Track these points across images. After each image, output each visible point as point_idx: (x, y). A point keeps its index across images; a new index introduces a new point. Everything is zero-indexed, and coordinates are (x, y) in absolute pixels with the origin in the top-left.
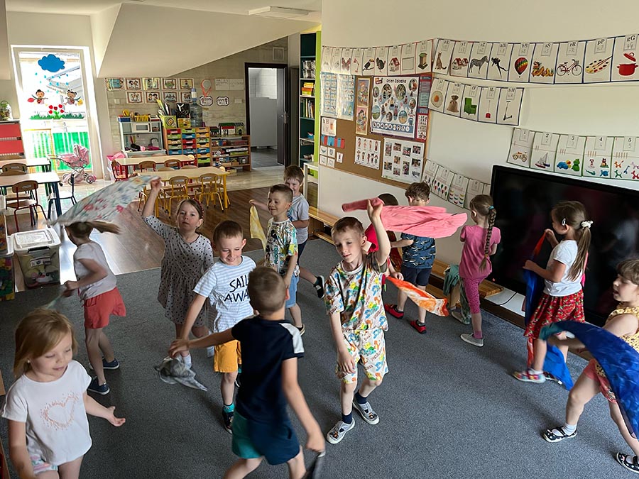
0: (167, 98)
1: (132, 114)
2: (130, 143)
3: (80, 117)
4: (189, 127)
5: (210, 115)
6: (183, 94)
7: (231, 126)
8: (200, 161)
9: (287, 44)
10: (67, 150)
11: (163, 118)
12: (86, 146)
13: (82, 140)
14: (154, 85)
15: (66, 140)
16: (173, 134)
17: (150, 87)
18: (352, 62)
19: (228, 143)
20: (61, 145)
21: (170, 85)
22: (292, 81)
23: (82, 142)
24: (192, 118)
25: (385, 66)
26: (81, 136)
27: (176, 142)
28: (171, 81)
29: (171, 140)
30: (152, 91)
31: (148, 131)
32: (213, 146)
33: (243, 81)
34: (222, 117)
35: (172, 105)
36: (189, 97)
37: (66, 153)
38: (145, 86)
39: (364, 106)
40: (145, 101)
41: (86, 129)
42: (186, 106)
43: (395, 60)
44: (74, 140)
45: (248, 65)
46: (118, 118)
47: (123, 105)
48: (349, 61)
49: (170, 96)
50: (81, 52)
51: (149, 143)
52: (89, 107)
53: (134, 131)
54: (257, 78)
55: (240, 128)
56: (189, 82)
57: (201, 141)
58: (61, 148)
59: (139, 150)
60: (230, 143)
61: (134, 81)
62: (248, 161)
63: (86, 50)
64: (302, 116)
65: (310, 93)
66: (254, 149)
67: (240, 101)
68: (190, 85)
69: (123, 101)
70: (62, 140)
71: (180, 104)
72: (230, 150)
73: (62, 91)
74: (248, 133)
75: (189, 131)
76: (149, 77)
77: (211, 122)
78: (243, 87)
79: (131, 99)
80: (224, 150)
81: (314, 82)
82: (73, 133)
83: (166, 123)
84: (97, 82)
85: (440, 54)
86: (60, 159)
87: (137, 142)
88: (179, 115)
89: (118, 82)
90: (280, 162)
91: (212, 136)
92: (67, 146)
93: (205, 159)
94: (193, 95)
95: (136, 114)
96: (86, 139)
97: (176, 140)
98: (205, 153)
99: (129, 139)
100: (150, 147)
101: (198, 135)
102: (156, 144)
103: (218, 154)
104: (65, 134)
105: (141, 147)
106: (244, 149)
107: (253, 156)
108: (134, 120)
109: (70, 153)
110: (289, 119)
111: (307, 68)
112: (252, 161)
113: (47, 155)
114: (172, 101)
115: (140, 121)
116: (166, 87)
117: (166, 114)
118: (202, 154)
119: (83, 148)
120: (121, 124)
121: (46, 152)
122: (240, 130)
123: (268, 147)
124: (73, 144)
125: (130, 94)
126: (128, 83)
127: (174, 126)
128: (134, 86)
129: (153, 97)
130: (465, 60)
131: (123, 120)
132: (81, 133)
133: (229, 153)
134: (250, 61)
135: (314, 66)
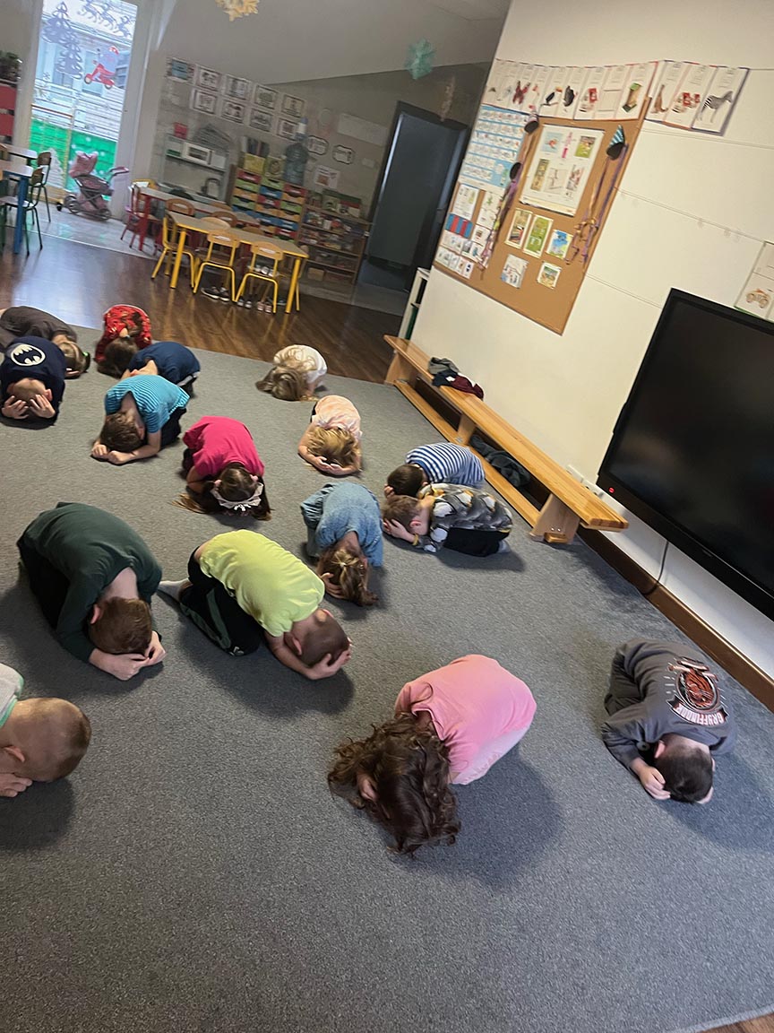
0: (255, 121)
4: (276, 179)
6: (282, 122)
16: (248, 181)
17: (233, 94)
18: (532, 87)
21: (266, 99)
25: (575, 100)
27: (248, 196)
28: (269, 94)
29: (242, 189)
31: (206, 164)
38: (226, 90)
40: (219, 113)
43: (592, 92)
45: (402, 107)
47: (183, 109)
48: (526, 89)
49: (260, 119)
56: (298, 105)
57: (289, 208)
61: (210, 74)
67: (371, 164)
68: (299, 110)
69: (184, 103)
75: (273, 185)
78: (382, 142)
79: (198, 103)
85: (663, 86)
97: (249, 192)
101: (286, 197)
114: (262, 128)
116: (258, 100)
125: (198, 94)
128: (208, 83)
129: (233, 112)
130: (697, 96)
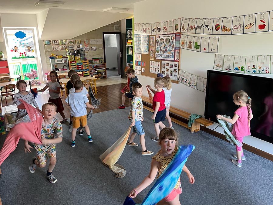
0: (70, 48)
1: (55, 55)
2: (55, 68)
3: (33, 57)
4: (80, 60)
5: (89, 55)
6: (77, 46)
7: (97, 59)
8: (85, 75)
9: (120, 24)
10: (28, 72)
11: (68, 57)
12: (36, 70)
13: (34, 67)
14: (64, 43)
15: (27, 67)
16: (73, 63)
17: (62, 44)
18: (147, 29)
19: (97, 67)
20: (25, 70)
22: (123, 39)
23: (34, 68)
24: (81, 56)
25: (161, 30)
26: (34, 65)
27: (74, 67)
28: (71, 41)
29: (72, 66)
30: (64, 45)
31: (62, 62)
32: (90, 68)
33: (102, 40)
34: (94, 56)
35: (72, 51)
36: (79, 47)
37: (28, 73)
38: (60, 44)
39: (153, 48)
40: (60, 49)
41: (36, 63)
42: (78, 51)
43: (165, 28)
44: (31, 67)
45: (104, 33)
46: (49, 57)
47: (51, 52)
48: (146, 29)
50: (33, 30)
51: (63, 67)
52: (37, 53)
53: (57, 62)
54: (108, 39)
55: (101, 60)
56: (79, 41)
57: (85, 66)
58: (25, 71)
59: (59, 70)
60: (97, 66)
61: (56, 41)
62: (105, 74)
63: (35, 29)
64: (127, 54)
65: (131, 44)
66: (108, 69)
67: (101, 48)
68: (80, 42)
69: (51, 50)
70: (26, 67)
71: (76, 51)
72: (97, 70)
73: (25, 46)
74: (105, 62)
75: (79, 62)
76: (62, 39)
77: (89, 58)
78: (102, 42)
79: (54, 49)
80: (95, 69)
81: (132, 39)
82: (30, 64)
83: (70, 58)
84: (40, 42)
85: (183, 24)
86: (25, 75)
87: (58, 67)
88: (75, 55)
89: (49, 42)
90: (119, 74)
91: (89, 63)
92: (28, 70)
93: (87, 73)
94: (81, 46)
95: (57, 55)
96: (36, 67)
97: (74, 66)
98: (87, 71)
99: (54, 66)
100: (63, 69)
101: (84, 63)
102: (65, 68)
103: (92, 71)
104: (27, 65)
105: (59, 69)
106: (103, 69)
107: (108, 72)
108: (56, 58)
109: (29, 73)
110: (122, 55)
111: (129, 33)
112: (107, 74)
113: (19, 74)
114: (72, 50)
115: (59, 58)
116: (69, 43)
117: (70, 55)
118: (85, 71)
119: (35, 70)
120: (50, 59)
121: (19, 72)
122: (102, 61)
123: (114, 68)
124: (31, 69)
125: (54, 47)
126: (53, 42)
127: (73, 60)
128: (56, 43)
129: (64, 48)
130: (194, 26)
131: (51, 58)
132: (34, 64)
133: (97, 71)
134: (105, 31)
135: (132, 33)
